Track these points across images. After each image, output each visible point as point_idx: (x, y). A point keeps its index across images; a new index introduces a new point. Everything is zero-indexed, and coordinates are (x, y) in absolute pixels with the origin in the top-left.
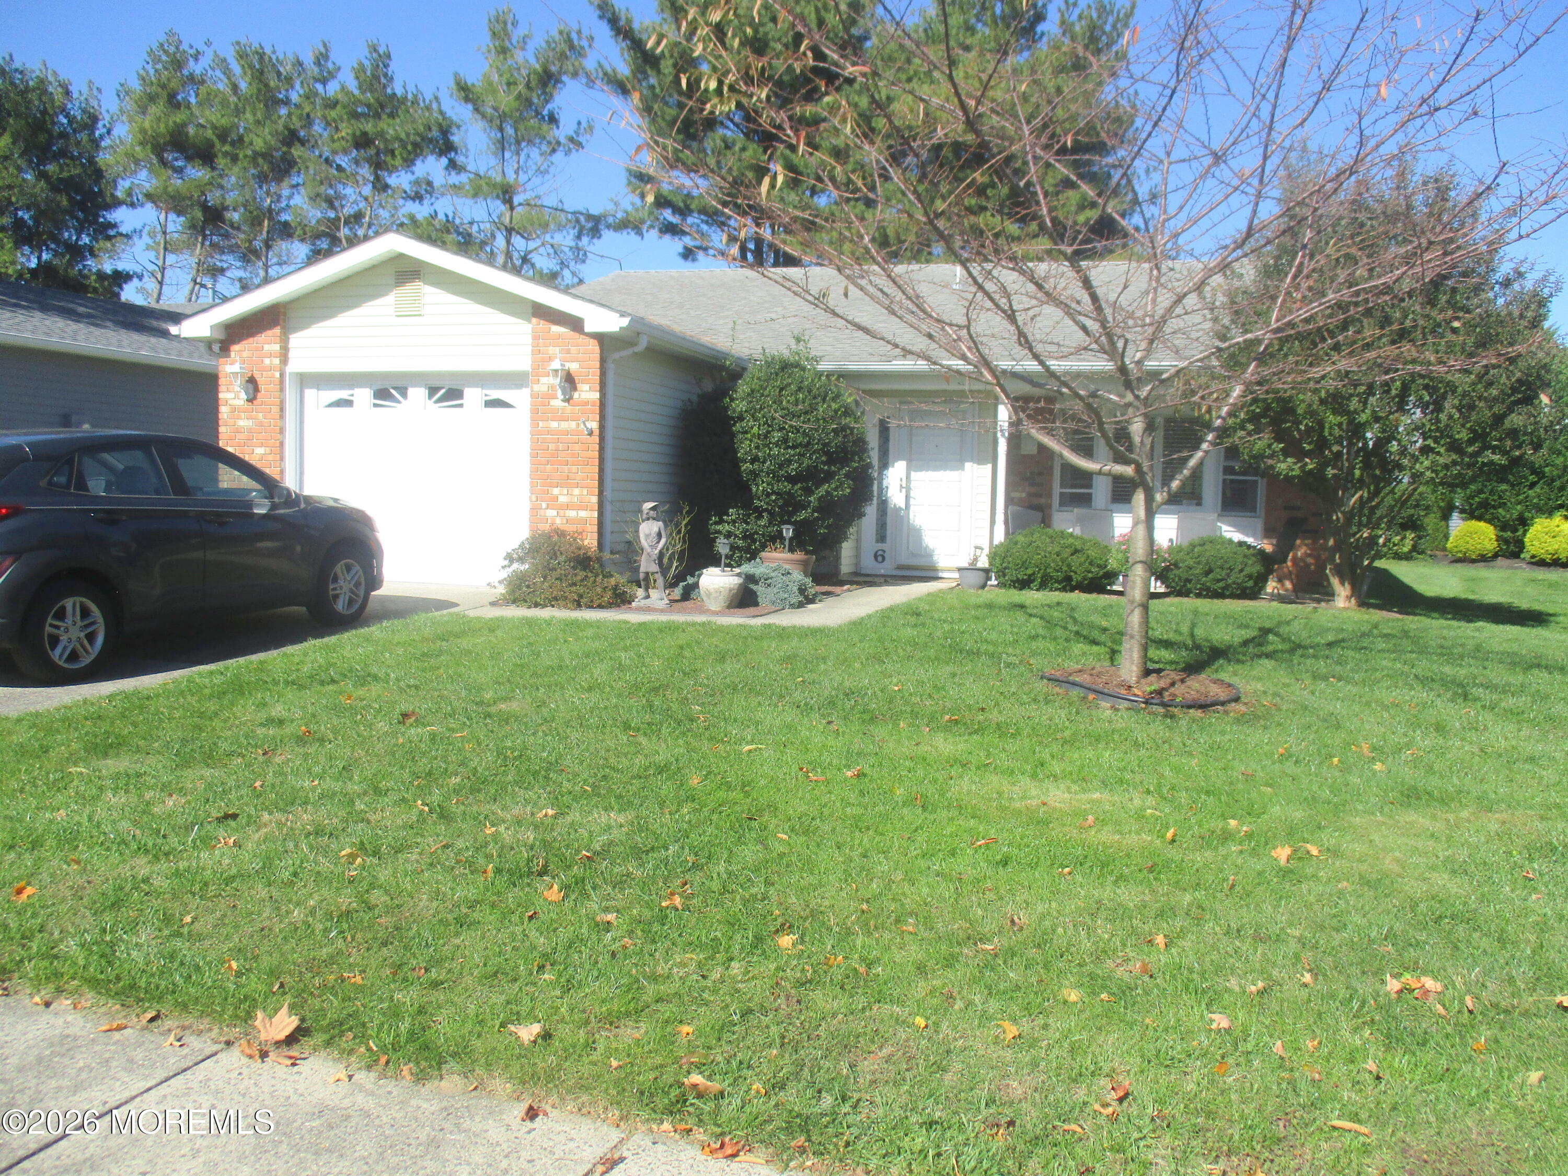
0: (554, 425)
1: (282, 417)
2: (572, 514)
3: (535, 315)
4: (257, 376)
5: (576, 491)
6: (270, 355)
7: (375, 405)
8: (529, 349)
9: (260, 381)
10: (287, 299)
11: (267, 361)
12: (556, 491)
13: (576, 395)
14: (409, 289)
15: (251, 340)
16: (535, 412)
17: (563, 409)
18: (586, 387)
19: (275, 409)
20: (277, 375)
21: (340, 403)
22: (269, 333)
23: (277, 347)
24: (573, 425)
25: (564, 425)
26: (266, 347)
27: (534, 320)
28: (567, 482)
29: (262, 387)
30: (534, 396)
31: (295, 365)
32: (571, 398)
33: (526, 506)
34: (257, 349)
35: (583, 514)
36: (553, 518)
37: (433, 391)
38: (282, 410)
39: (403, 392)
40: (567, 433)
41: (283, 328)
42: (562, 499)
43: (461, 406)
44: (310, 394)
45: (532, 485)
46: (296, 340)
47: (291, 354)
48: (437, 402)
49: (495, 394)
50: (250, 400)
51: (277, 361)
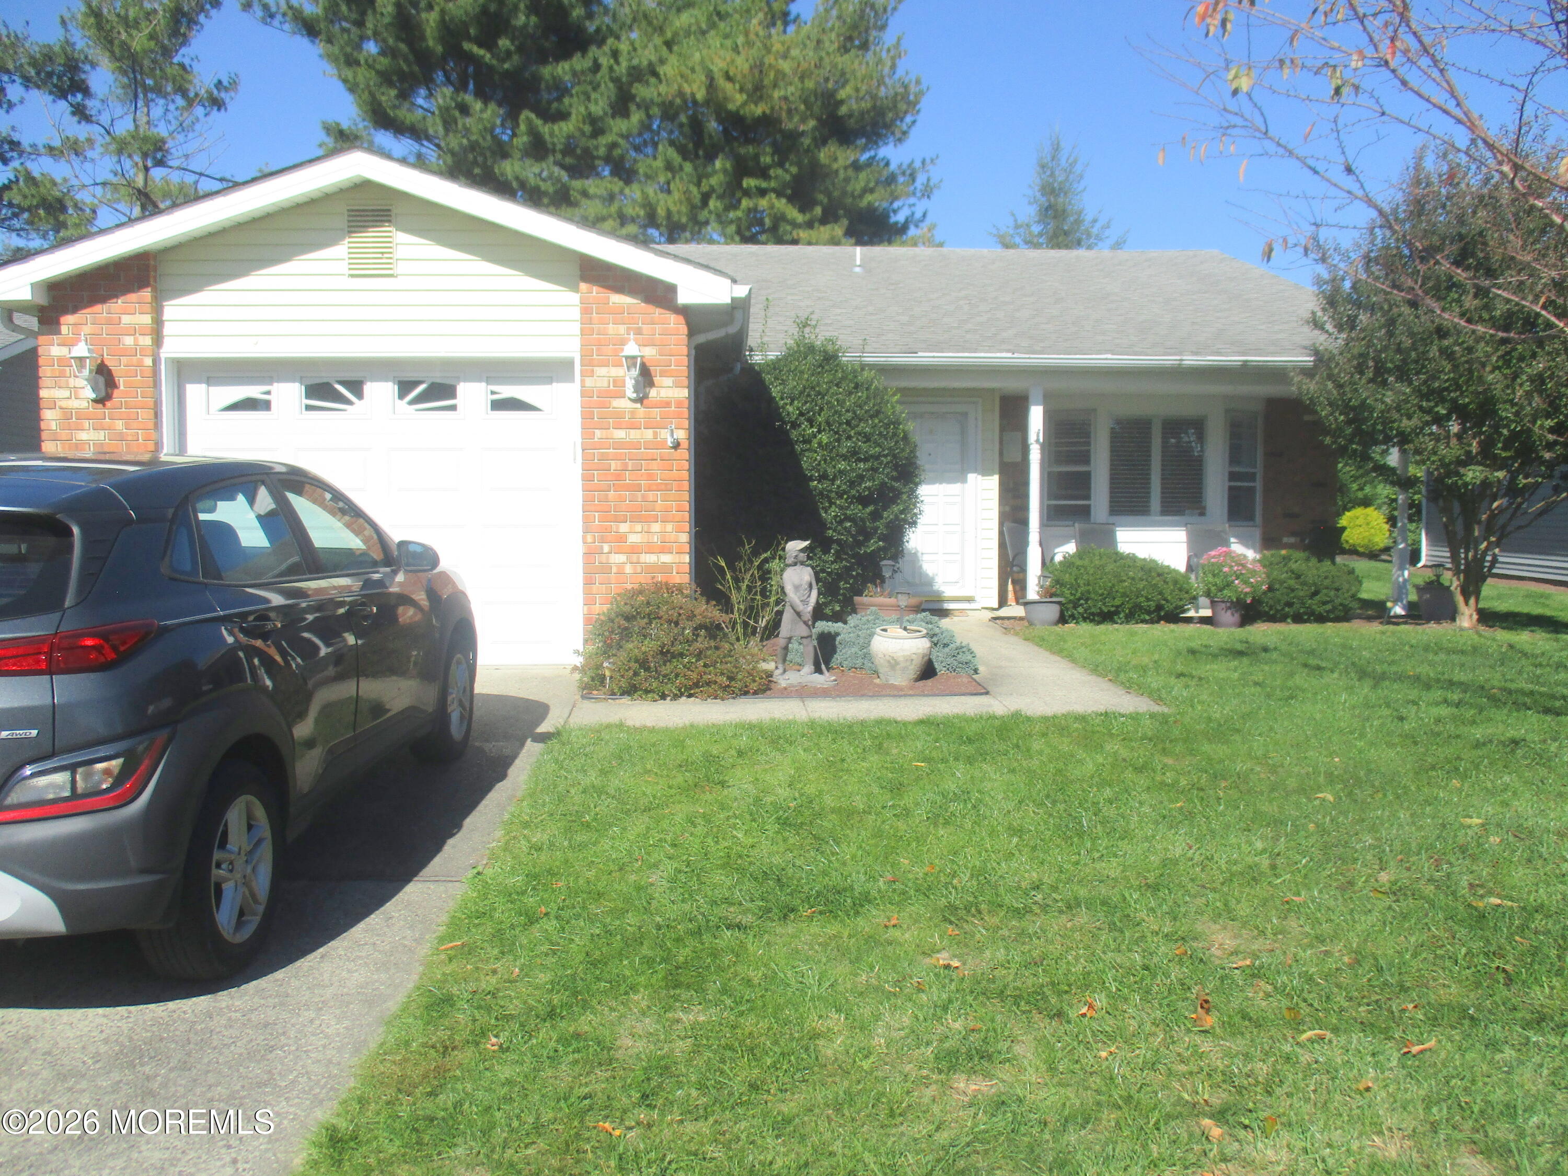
0: (620, 434)
1: (157, 426)
2: (651, 559)
3: (585, 278)
4: (110, 362)
5: (656, 527)
6: (133, 331)
7: (309, 408)
8: (576, 328)
9: (118, 371)
10: (161, 246)
11: (129, 341)
12: (624, 528)
13: (653, 393)
14: (371, 237)
15: (98, 308)
16: (587, 416)
17: (633, 412)
18: (668, 381)
19: (145, 415)
20: (148, 362)
21: (249, 404)
22: (133, 297)
23: (147, 319)
24: (649, 434)
25: (634, 435)
26: (126, 319)
27: (583, 286)
28: (640, 516)
29: (121, 382)
30: (585, 393)
31: (172, 348)
32: (646, 396)
33: (576, 551)
34: (109, 322)
35: (666, 558)
36: (621, 566)
37: (405, 387)
38: (157, 415)
39: (356, 387)
40: (636, 445)
41: (155, 290)
42: (633, 539)
43: (453, 408)
44: (195, 392)
45: (586, 520)
46: (172, 310)
47: (168, 329)
48: (412, 403)
49: (507, 391)
50: (101, 401)
51: (147, 341)
